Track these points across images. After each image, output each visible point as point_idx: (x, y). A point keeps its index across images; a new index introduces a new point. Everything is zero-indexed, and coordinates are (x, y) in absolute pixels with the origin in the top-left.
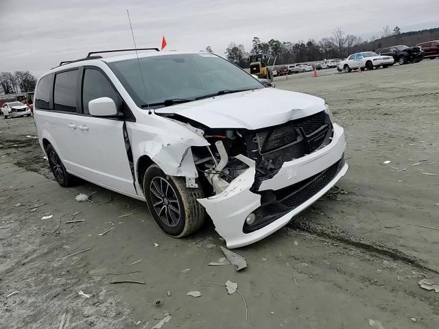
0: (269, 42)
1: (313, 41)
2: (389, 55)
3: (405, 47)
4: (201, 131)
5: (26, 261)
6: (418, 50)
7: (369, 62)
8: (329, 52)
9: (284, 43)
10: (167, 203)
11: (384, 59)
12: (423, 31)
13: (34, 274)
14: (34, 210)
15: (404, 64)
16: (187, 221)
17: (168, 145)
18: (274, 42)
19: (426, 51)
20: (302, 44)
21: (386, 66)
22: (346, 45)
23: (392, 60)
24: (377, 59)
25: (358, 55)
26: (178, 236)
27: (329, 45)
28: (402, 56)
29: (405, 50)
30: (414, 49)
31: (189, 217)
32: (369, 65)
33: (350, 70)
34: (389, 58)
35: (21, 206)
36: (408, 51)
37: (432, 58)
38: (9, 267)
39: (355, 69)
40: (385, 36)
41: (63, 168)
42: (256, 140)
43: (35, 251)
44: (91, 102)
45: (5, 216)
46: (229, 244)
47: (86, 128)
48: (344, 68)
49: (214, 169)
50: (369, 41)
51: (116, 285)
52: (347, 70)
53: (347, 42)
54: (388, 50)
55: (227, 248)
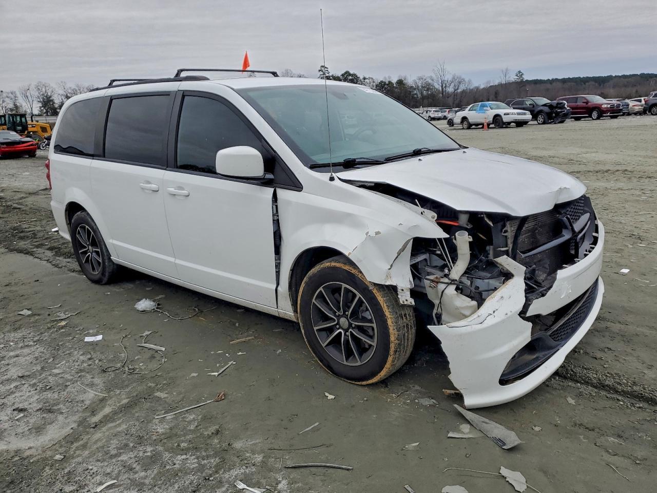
0: (343, 75)
1: (405, 79)
2: (524, 109)
3: (545, 101)
4: (431, 214)
5: (96, 419)
6: (563, 107)
7: (497, 118)
8: (428, 97)
9: (365, 79)
10: (346, 325)
11: (519, 114)
12: (553, 79)
13: (126, 445)
14: (63, 323)
15: (544, 123)
16: (390, 359)
17: (377, 233)
18: (350, 75)
19: (573, 108)
20: (390, 82)
21: (520, 124)
22: (450, 90)
23: (528, 116)
24: (510, 113)
25: (483, 106)
26: (364, 383)
27: (428, 87)
28: (540, 112)
29: (545, 105)
30: (558, 104)
31: (396, 352)
32: (498, 122)
33: (470, 126)
34: (525, 114)
35: (33, 315)
36: (551, 106)
37: (577, 119)
38: (67, 430)
39: (477, 125)
40: (504, 82)
41: (104, 253)
42: (506, 232)
43: (103, 400)
44: (222, 152)
45: (9, 332)
46: (469, 401)
47: (185, 192)
48: (462, 122)
49: (446, 276)
50: (482, 87)
51: (298, 470)
52: (465, 126)
53: (453, 85)
54: (522, 103)
55: (464, 407)
